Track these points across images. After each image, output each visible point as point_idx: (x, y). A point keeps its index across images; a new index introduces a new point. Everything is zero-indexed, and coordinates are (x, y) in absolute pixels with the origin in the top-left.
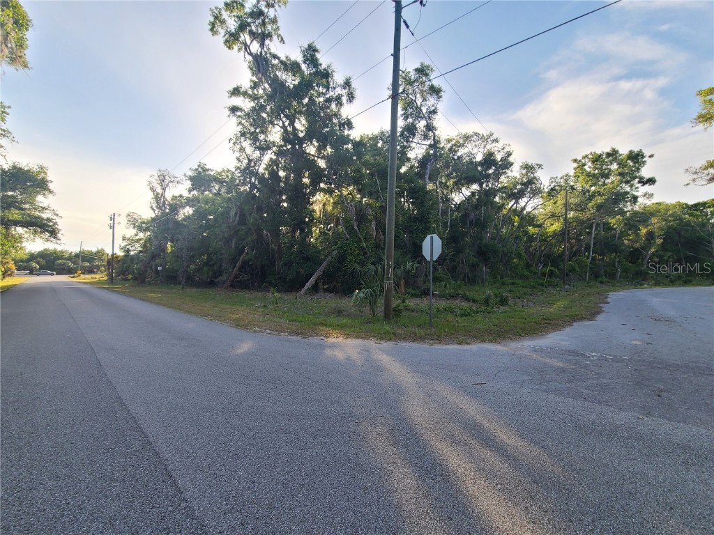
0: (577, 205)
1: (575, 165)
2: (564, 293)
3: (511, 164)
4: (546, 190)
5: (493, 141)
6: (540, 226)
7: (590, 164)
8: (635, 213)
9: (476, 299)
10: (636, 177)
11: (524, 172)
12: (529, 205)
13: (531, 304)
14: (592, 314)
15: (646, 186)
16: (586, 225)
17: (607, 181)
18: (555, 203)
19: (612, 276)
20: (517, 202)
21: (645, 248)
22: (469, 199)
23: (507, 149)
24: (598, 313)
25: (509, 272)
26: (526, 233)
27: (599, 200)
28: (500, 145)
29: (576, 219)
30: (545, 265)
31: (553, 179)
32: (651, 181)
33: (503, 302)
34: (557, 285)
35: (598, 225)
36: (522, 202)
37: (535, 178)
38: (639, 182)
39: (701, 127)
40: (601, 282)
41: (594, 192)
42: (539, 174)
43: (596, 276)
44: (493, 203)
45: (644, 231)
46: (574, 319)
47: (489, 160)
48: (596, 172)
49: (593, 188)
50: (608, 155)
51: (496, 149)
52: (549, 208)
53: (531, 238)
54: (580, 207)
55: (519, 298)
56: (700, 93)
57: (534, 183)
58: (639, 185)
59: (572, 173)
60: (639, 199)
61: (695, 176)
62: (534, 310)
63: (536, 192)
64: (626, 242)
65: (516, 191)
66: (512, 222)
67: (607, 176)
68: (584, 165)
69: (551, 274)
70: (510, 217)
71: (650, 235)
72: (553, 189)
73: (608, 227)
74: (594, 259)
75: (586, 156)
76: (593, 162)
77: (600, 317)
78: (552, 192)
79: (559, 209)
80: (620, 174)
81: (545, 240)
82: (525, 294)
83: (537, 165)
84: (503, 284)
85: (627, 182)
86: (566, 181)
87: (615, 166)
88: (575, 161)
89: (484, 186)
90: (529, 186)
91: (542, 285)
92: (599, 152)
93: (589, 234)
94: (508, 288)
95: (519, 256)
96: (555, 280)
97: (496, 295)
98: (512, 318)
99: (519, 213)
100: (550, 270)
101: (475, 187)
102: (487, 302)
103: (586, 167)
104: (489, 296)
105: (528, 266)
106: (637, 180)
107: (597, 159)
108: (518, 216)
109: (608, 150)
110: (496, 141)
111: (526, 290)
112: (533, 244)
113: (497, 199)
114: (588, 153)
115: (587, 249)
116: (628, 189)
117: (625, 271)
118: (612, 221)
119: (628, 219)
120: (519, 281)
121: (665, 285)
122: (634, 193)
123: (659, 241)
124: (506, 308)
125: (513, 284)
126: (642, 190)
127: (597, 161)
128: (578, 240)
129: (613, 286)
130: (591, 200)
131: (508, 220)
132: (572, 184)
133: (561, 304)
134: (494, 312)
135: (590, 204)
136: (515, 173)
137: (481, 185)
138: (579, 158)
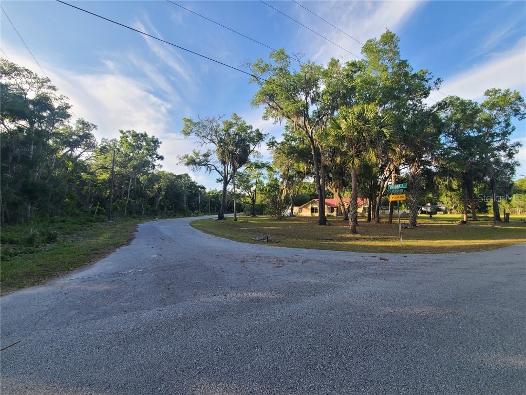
0: (121, 163)
1: (122, 135)
2: (109, 227)
3: (69, 116)
4: (99, 147)
5: (50, 87)
6: (92, 174)
7: (131, 137)
8: (153, 175)
9: (15, 239)
10: (154, 154)
11: (81, 126)
12: (83, 154)
13: (81, 238)
14: (128, 241)
15: (159, 160)
16: (125, 178)
17: (140, 152)
18: (105, 158)
19: (140, 213)
20: (72, 150)
21: (157, 196)
22: (12, 133)
23: (65, 101)
24: (132, 239)
25: (60, 211)
26: (80, 177)
27: (135, 163)
28: (57, 94)
29: (119, 173)
30: (95, 205)
31: (104, 140)
32: (161, 158)
33: (51, 239)
34: (103, 221)
35: (133, 179)
36: (77, 151)
37: (90, 134)
38: (156, 157)
39: (183, 137)
40: (134, 218)
41: (132, 157)
42: (93, 132)
43: (130, 213)
44: (46, 145)
45: (157, 186)
46: (117, 245)
47: (43, 102)
48: (134, 144)
49: (131, 154)
50: (142, 135)
51: (53, 96)
52: (101, 162)
53: (84, 183)
54: (123, 165)
55: (69, 234)
56: (184, 119)
57: (89, 138)
58: (156, 159)
59: (119, 139)
60: (156, 167)
61: (180, 161)
62: (83, 243)
63: (90, 146)
64: (148, 192)
65: (71, 140)
66: (65, 166)
67: (140, 148)
68: (127, 137)
69: (99, 212)
70: (63, 162)
71: (159, 188)
72: (104, 147)
73: (138, 182)
74: (130, 201)
75: (129, 132)
76: (133, 137)
77: (134, 242)
78: (103, 150)
79: (109, 164)
80: (147, 149)
81: (96, 186)
82: (75, 229)
83: (93, 125)
84: (52, 222)
85: (151, 156)
86: (115, 144)
87: (144, 144)
88: (122, 132)
89: (36, 125)
90: (83, 138)
91: (91, 221)
92: (138, 132)
93: (127, 184)
94: (57, 226)
95: (72, 198)
96: (102, 216)
97: (43, 234)
98: (61, 254)
99: (74, 160)
100: (98, 209)
101: (23, 123)
102: (30, 242)
103: (128, 139)
104: (34, 235)
105: (79, 206)
106: (155, 156)
107: (135, 135)
108: (73, 162)
109: (143, 133)
110: (54, 88)
111: (75, 226)
112: (86, 188)
113: (51, 142)
114: (131, 129)
115: (126, 194)
116: (151, 160)
117: (147, 209)
118: (141, 179)
119: (150, 178)
120: (70, 219)
121: (166, 218)
122: (154, 163)
123: (163, 193)
124: (55, 245)
125: (64, 221)
126: (158, 162)
127: (135, 136)
128: (120, 188)
129: (140, 220)
130: (130, 162)
131: (61, 163)
132: (118, 147)
133: (106, 236)
134: (38, 252)
135: (129, 164)
136: (72, 123)
137: (32, 123)
138: (125, 131)
